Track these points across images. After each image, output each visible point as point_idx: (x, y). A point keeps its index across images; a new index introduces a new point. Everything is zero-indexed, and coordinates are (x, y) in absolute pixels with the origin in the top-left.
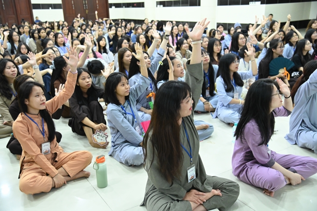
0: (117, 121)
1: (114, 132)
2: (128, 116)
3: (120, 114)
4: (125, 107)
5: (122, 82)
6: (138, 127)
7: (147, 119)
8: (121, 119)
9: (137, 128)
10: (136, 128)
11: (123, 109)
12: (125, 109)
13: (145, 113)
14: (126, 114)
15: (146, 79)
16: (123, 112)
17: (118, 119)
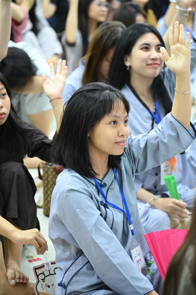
0: (80, 225)
1: (68, 254)
2: (110, 211)
3: (92, 204)
4: (105, 185)
5: (114, 113)
6: (138, 248)
7: (159, 224)
8: (93, 221)
9: (137, 252)
10: (134, 252)
11: (99, 192)
12: (104, 190)
13: (153, 207)
14: (105, 206)
15: (181, 130)
16: (100, 198)
17: (83, 217)
